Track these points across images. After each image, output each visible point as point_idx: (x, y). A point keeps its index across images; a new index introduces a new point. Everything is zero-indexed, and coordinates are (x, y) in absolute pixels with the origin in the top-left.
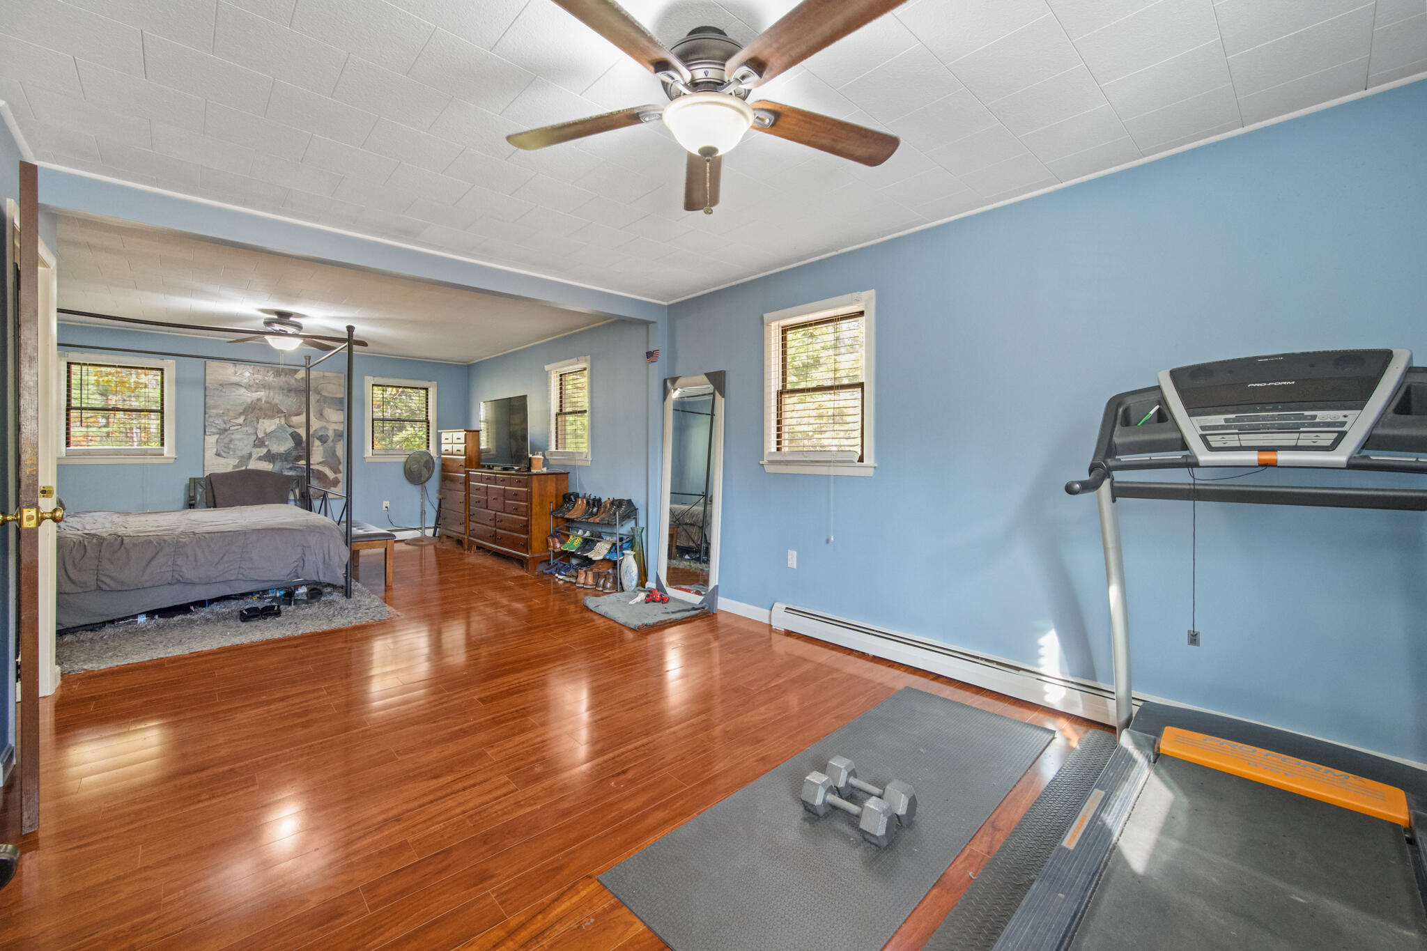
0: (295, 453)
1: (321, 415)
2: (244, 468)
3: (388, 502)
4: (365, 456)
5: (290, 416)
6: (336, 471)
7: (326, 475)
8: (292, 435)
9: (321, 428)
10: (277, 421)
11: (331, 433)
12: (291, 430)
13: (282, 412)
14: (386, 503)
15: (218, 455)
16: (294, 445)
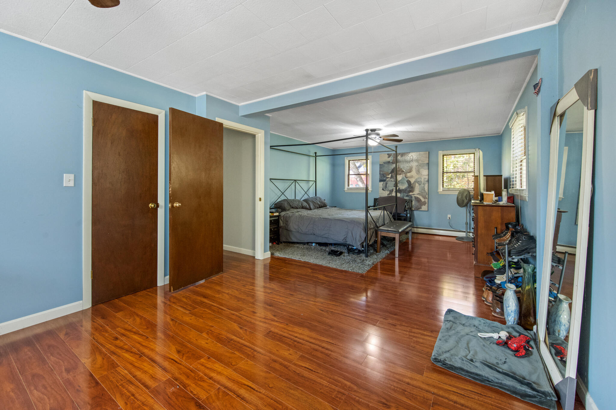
0: (408, 189)
1: (419, 172)
2: (391, 195)
3: (450, 215)
4: (439, 191)
5: (407, 173)
6: (425, 198)
7: (421, 200)
8: (407, 181)
9: (418, 178)
10: (402, 175)
11: (422, 180)
12: (406, 179)
13: (404, 172)
14: (449, 216)
15: (383, 189)
16: (408, 186)
